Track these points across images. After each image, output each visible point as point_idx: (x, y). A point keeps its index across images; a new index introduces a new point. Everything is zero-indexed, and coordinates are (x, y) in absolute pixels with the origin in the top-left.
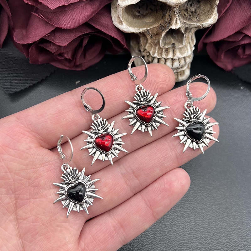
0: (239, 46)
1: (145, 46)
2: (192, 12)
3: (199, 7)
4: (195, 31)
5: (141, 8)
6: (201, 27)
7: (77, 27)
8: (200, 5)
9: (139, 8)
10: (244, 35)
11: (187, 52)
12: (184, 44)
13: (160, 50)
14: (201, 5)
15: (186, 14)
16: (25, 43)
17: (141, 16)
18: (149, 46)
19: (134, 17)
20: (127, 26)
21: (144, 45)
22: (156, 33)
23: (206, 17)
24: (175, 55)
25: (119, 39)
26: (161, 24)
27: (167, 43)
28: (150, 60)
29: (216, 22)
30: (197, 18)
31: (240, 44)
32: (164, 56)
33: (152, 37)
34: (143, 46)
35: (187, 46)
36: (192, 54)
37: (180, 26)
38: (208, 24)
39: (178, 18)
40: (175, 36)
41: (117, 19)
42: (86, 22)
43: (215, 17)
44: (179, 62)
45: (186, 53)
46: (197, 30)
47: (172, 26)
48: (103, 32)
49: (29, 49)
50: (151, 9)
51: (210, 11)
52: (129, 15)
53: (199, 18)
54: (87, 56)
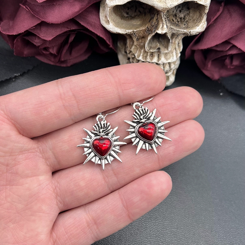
0: (226, 56)
1: (131, 48)
2: (181, 18)
3: (188, 14)
4: (183, 37)
5: (130, 9)
6: (188, 34)
7: (63, 22)
8: (190, 12)
9: (128, 9)
10: (232, 45)
11: (172, 57)
12: (170, 49)
13: (146, 53)
15: (174, 19)
16: (10, 34)
17: (130, 18)
18: (135, 49)
19: (122, 17)
20: (114, 27)
21: (130, 46)
22: (142, 36)
23: (194, 24)
24: (160, 59)
25: (105, 38)
26: (147, 28)
27: (152, 47)
28: (135, 62)
29: (204, 30)
30: (185, 24)
32: (149, 60)
33: (138, 39)
34: (129, 47)
35: (173, 52)
36: (178, 60)
37: (166, 31)
38: (196, 32)
39: (164, 22)
40: (161, 40)
41: (104, 18)
42: (73, 18)
43: (203, 25)
44: (164, 68)
45: (171, 59)
46: (184, 36)
47: (158, 30)
48: (89, 29)
49: (14, 40)
50: (139, 11)
51: (199, 18)
52: (117, 16)
53: (188, 25)
54: (73, 53)
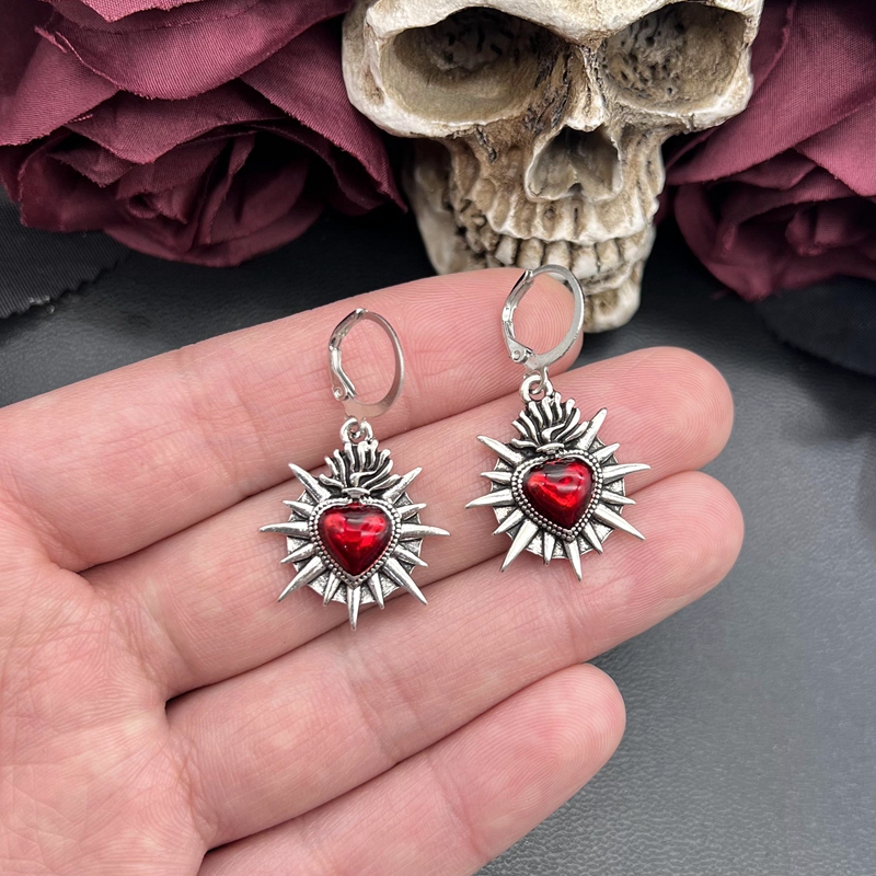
1: (468, 191)
2: (653, 68)
4: (664, 139)
5: (456, 43)
6: (683, 125)
8: (685, 42)
9: (451, 43)
11: (627, 218)
12: (617, 188)
13: (527, 207)
14: (689, 43)
15: (629, 72)
17: (458, 74)
18: (485, 192)
19: (431, 74)
20: (402, 111)
21: (463, 185)
22: (509, 143)
23: (705, 89)
24: (583, 228)
26: (529, 109)
27: (551, 181)
28: (487, 244)
29: (743, 108)
30: (670, 90)
32: (539, 231)
33: (494, 156)
34: (460, 187)
35: (629, 198)
36: (649, 226)
37: (602, 120)
38: (713, 118)
39: (594, 87)
40: (584, 155)
41: (360, 82)
43: (740, 89)
44: (598, 259)
45: (623, 225)
46: (670, 135)
47: (570, 116)
50: (494, 48)
51: (724, 64)
52: (411, 68)
53: (680, 90)
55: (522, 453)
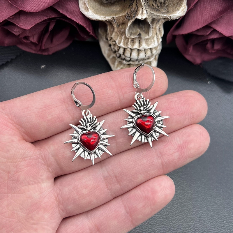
0: (207, 40)
1: (111, 35)
2: (161, 3)
4: (164, 22)
6: (168, 19)
7: (42, 11)
10: (212, 29)
11: (153, 43)
12: (150, 35)
13: (126, 39)
15: (154, 4)
17: (109, 4)
18: (116, 35)
19: (102, 4)
20: (93, 14)
21: (110, 33)
22: (122, 22)
23: (175, 9)
24: (141, 45)
25: (84, 26)
26: (127, 14)
27: (133, 33)
28: (116, 49)
29: (185, 14)
30: (165, 9)
31: (209, 39)
32: (130, 46)
33: (118, 26)
34: (109, 34)
35: (154, 38)
37: (146, 17)
38: (176, 17)
39: (144, 8)
40: (142, 26)
41: (83, 6)
42: (51, 6)
43: (183, 9)
44: (145, 53)
45: (152, 45)
46: (165, 21)
47: (137, 15)
48: (68, 17)
51: (179, 3)
52: (96, 2)
53: (168, 9)
55: (135, 114)
